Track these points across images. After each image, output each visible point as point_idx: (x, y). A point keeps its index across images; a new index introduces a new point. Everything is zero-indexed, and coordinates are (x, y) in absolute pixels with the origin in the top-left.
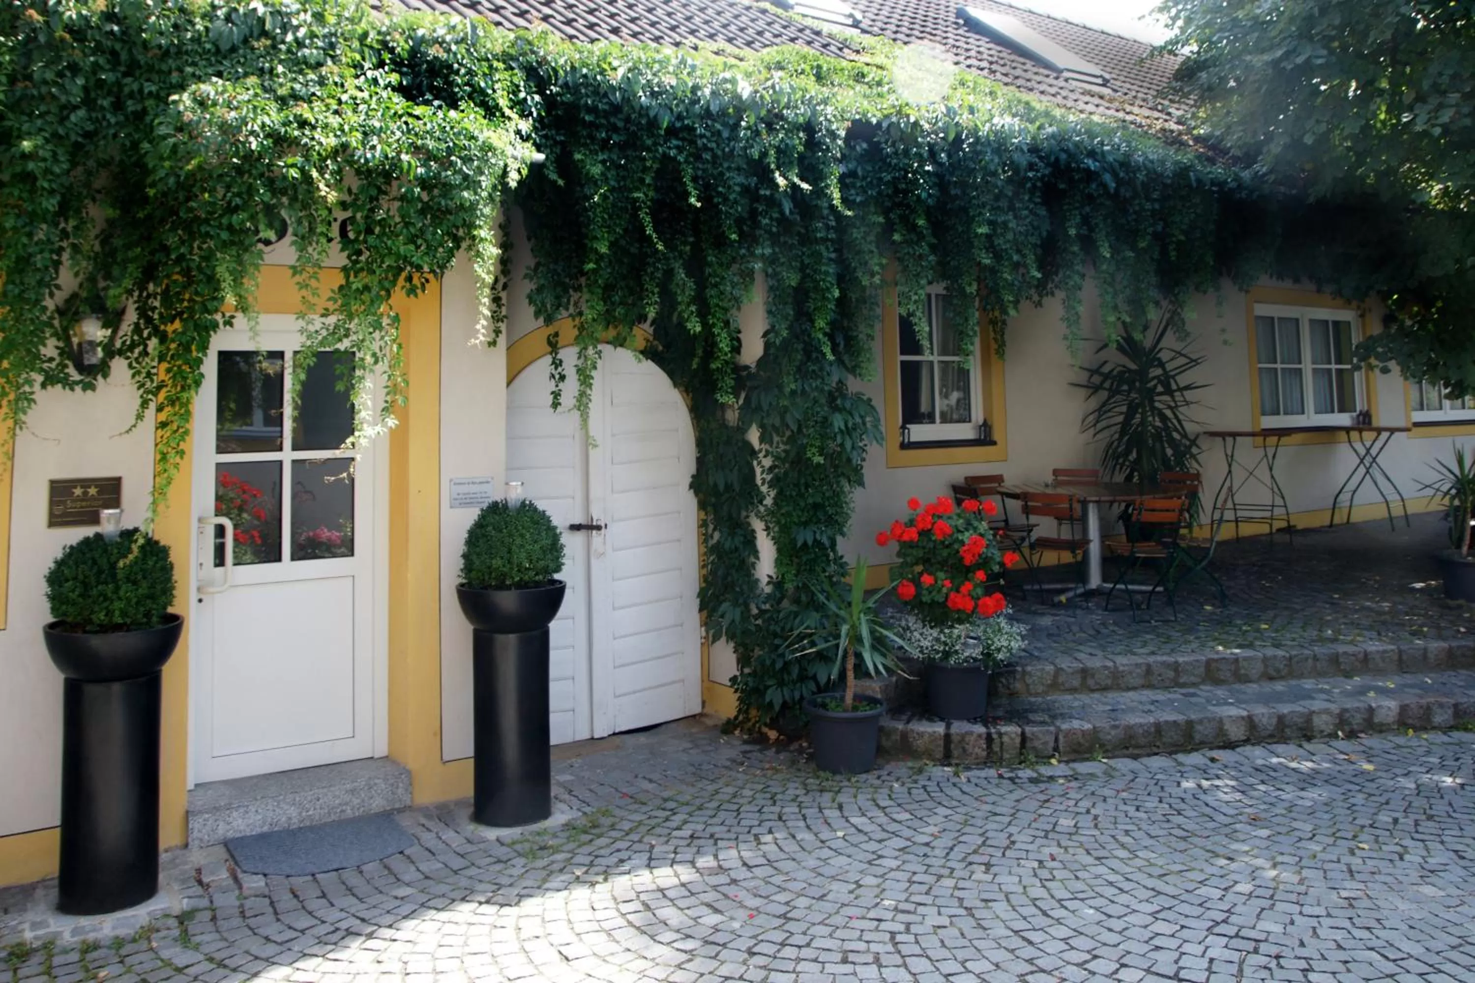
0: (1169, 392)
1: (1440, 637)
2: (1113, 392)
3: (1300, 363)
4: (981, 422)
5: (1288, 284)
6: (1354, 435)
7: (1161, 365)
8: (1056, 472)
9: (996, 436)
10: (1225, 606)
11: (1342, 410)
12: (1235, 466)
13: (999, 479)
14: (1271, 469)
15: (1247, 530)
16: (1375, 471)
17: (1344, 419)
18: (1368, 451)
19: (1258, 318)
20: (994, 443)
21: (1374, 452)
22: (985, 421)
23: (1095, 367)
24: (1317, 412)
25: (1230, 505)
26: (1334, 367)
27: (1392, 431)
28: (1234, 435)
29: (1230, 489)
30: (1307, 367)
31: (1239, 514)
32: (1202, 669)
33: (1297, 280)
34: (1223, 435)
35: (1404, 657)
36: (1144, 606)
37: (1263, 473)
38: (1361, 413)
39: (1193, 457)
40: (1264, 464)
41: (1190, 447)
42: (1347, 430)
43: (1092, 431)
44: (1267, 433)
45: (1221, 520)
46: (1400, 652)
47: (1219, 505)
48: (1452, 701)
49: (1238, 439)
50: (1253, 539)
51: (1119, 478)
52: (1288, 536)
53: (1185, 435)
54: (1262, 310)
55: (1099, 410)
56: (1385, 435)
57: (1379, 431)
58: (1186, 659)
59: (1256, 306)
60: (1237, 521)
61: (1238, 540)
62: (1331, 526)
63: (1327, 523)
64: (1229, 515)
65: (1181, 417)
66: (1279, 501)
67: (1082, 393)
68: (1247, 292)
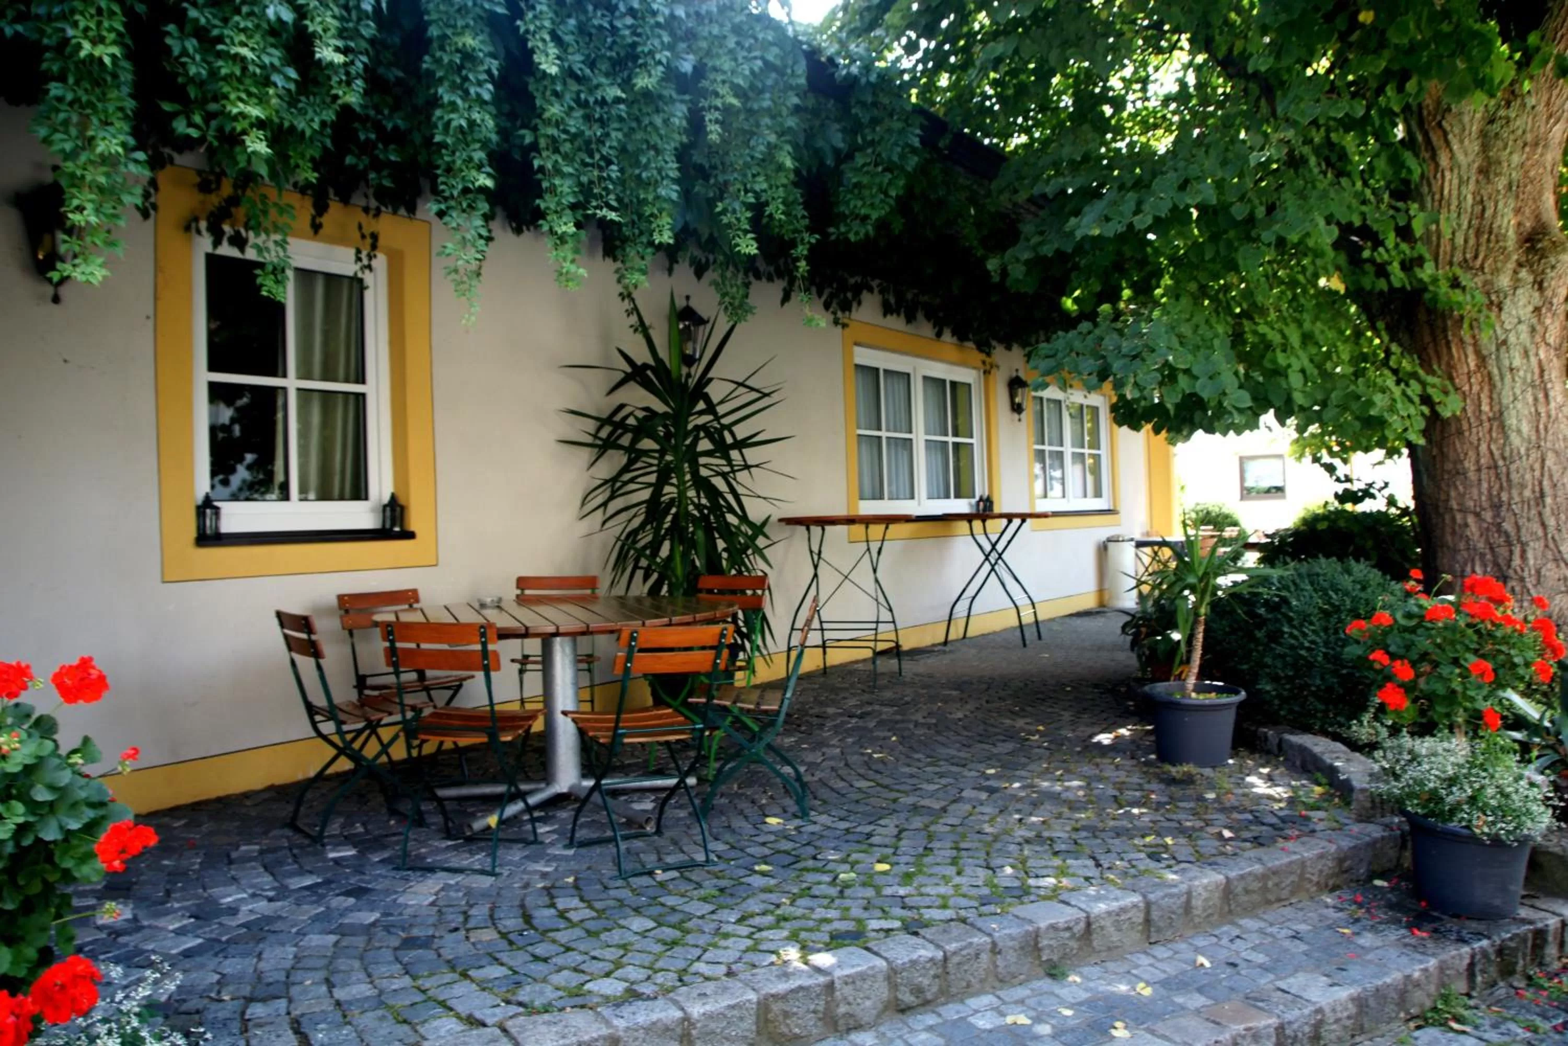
0: (722, 449)
1: (1202, 860)
2: (635, 455)
3: (910, 432)
4: (386, 499)
5: (896, 322)
6: (977, 524)
7: (711, 408)
8: (522, 583)
9: (414, 524)
10: (803, 814)
11: (957, 496)
12: (823, 568)
13: (409, 597)
14: (875, 571)
15: (836, 657)
16: (1000, 568)
17: (962, 506)
18: (994, 546)
19: (858, 367)
20: (411, 535)
21: (1000, 547)
22: (393, 498)
23: (605, 415)
24: (930, 497)
25: (816, 624)
26: (951, 439)
27: (1024, 517)
28: (824, 522)
29: (816, 599)
30: (920, 437)
31: (828, 635)
32: (749, 1024)
33: (910, 319)
34: (806, 522)
35: (1155, 915)
36: (650, 828)
37: (864, 575)
38: (981, 499)
39: (759, 552)
40: (866, 564)
41: (753, 538)
42: (969, 518)
43: (599, 516)
44: (868, 521)
45: (803, 646)
46: (1148, 905)
47: (800, 624)
48: (1273, 1021)
49: (828, 528)
50: (845, 670)
51: (640, 588)
52: (894, 662)
53: (744, 518)
54: (865, 357)
55: (614, 480)
56: (1016, 522)
57: (1010, 517)
58: (710, 1007)
59: (857, 350)
60: (824, 646)
61: (825, 671)
62: (946, 643)
63: (942, 639)
64: (814, 638)
65: (740, 490)
66: (885, 615)
67: (585, 455)
68: (844, 326)
